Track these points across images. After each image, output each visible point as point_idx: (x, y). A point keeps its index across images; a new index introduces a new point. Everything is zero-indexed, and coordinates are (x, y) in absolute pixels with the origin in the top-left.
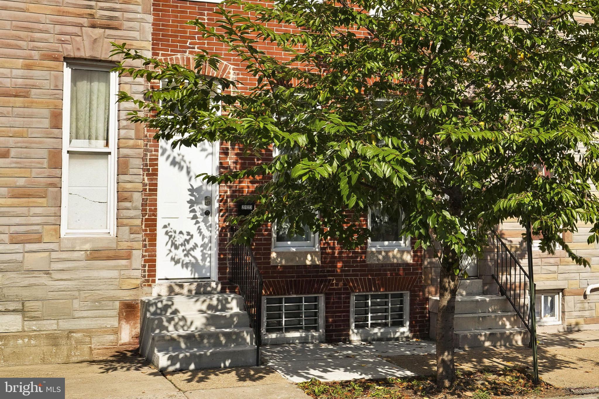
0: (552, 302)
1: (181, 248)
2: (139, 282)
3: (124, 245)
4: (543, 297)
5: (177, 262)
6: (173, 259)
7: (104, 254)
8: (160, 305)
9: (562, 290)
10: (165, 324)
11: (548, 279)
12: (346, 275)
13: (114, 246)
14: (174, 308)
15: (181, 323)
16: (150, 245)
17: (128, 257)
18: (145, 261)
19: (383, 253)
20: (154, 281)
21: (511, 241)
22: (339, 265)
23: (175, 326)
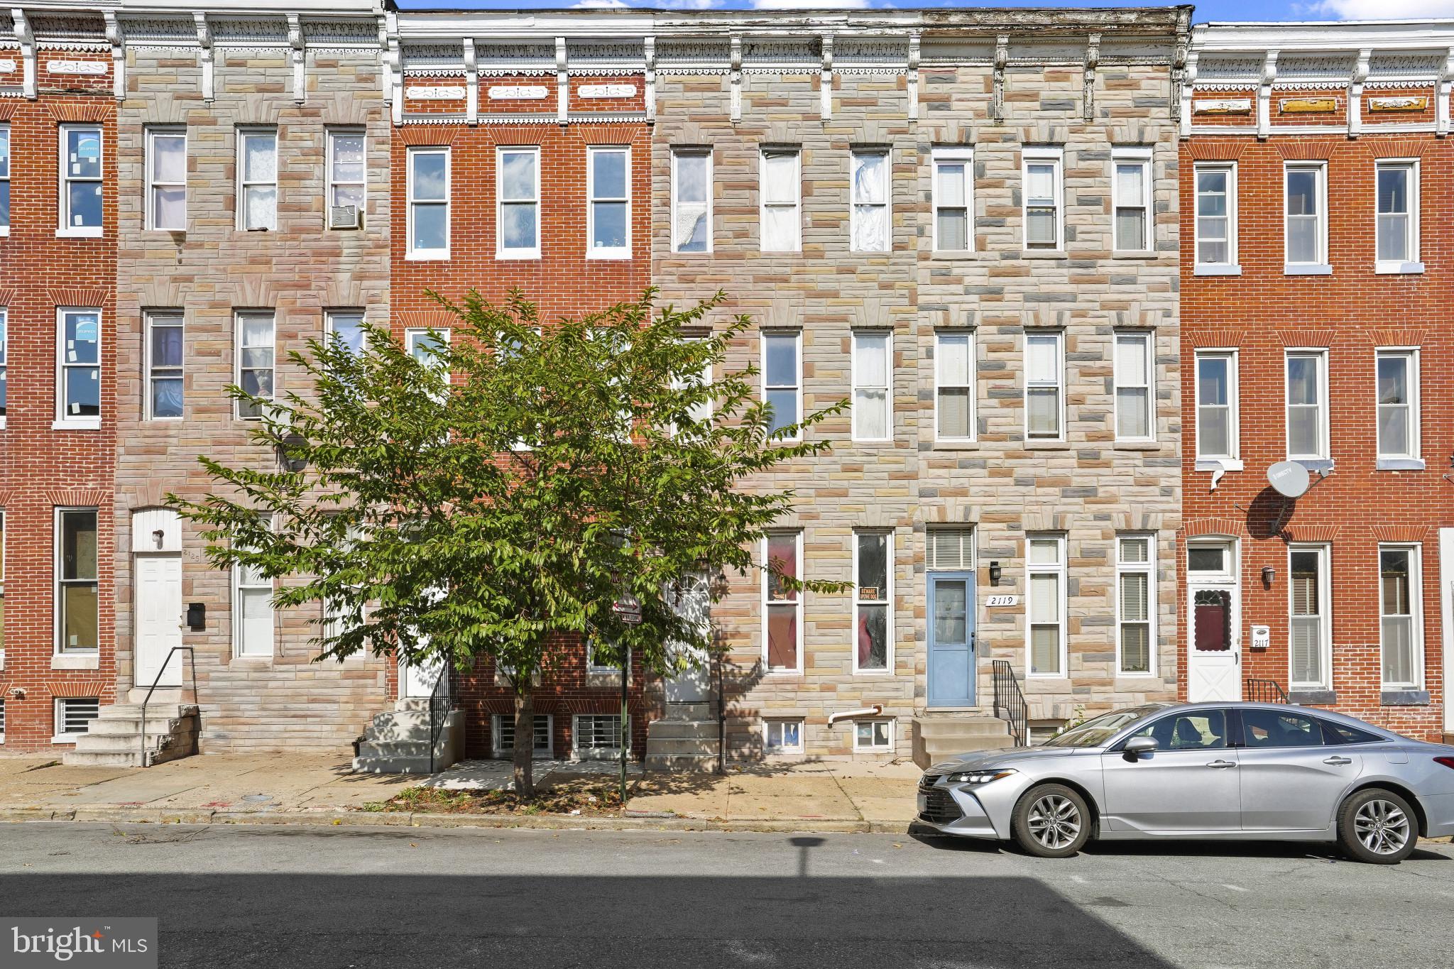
0: (796, 729)
1: (427, 671)
2: (383, 698)
3: (370, 667)
4: (783, 725)
5: (424, 683)
6: (420, 680)
7: (355, 674)
8: (382, 718)
9: (803, 718)
10: (377, 734)
11: (784, 706)
12: (566, 698)
13: (362, 667)
14: (394, 721)
15: (390, 734)
16: (392, 667)
17: (375, 677)
18: (389, 681)
19: (601, 679)
20: (397, 698)
21: (740, 667)
22: (558, 688)
23: (385, 736)
